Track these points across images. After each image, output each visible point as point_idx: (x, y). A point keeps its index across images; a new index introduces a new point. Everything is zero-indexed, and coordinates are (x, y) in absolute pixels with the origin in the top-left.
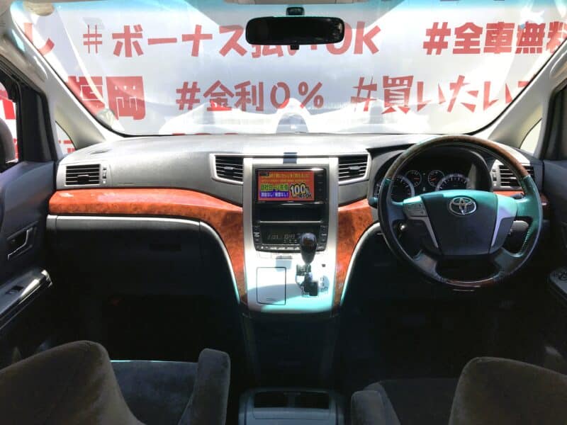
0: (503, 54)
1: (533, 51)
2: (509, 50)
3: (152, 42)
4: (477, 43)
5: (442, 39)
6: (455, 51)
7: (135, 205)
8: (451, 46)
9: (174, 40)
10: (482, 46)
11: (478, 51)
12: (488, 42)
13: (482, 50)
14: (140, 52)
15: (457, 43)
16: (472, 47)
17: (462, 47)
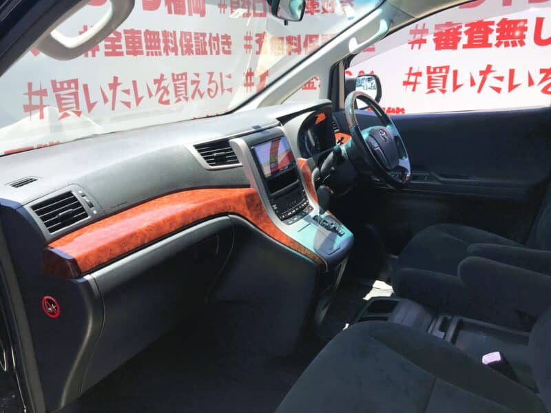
0: (139, 56)
4: (120, 47)
6: (107, 54)
7: (168, 220)
10: (124, 49)
12: (127, 47)
13: (125, 53)
15: (107, 47)
16: (118, 50)
17: (110, 50)
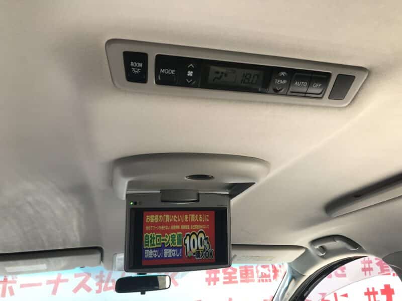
0: (251, 283)
1: (266, 281)
2: (253, 281)
3: (22, 286)
4: (235, 277)
5: (215, 276)
6: (225, 283)
8: (222, 280)
9: (40, 284)
10: (239, 279)
11: (236, 282)
12: (241, 277)
13: (239, 281)
14: (12, 293)
15: (225, 278)
16: (233, 280)
17: (228, 280)
